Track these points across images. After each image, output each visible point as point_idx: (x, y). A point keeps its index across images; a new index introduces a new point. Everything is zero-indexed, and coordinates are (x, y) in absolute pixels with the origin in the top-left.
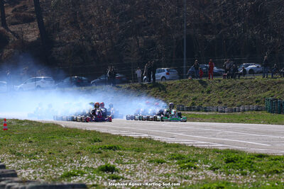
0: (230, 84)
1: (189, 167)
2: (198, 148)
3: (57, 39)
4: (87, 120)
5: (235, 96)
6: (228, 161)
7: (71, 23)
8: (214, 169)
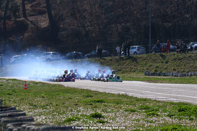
0: (181, 57)
1: (153, 114)
2: (159, 102)
3: (62, 26)
4: (60, 81)
5: (185, 65)
6: (180, 111)
7: (71, 15)
8: (170, 116)
